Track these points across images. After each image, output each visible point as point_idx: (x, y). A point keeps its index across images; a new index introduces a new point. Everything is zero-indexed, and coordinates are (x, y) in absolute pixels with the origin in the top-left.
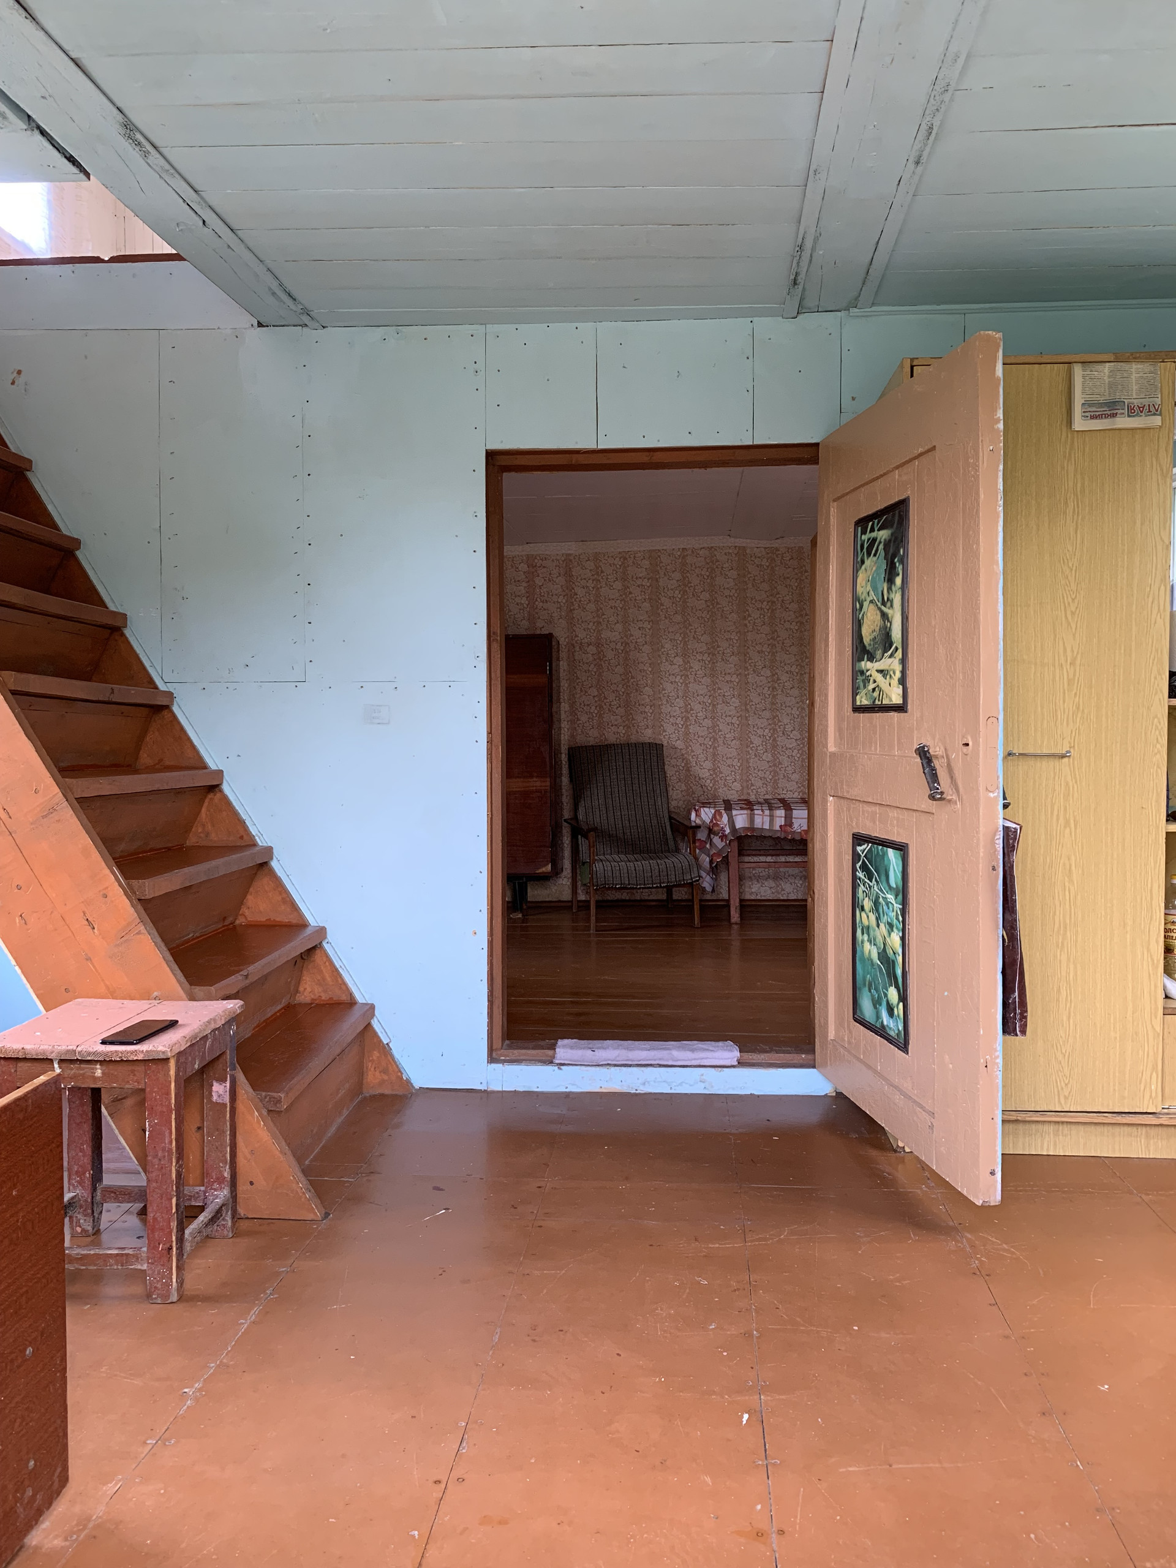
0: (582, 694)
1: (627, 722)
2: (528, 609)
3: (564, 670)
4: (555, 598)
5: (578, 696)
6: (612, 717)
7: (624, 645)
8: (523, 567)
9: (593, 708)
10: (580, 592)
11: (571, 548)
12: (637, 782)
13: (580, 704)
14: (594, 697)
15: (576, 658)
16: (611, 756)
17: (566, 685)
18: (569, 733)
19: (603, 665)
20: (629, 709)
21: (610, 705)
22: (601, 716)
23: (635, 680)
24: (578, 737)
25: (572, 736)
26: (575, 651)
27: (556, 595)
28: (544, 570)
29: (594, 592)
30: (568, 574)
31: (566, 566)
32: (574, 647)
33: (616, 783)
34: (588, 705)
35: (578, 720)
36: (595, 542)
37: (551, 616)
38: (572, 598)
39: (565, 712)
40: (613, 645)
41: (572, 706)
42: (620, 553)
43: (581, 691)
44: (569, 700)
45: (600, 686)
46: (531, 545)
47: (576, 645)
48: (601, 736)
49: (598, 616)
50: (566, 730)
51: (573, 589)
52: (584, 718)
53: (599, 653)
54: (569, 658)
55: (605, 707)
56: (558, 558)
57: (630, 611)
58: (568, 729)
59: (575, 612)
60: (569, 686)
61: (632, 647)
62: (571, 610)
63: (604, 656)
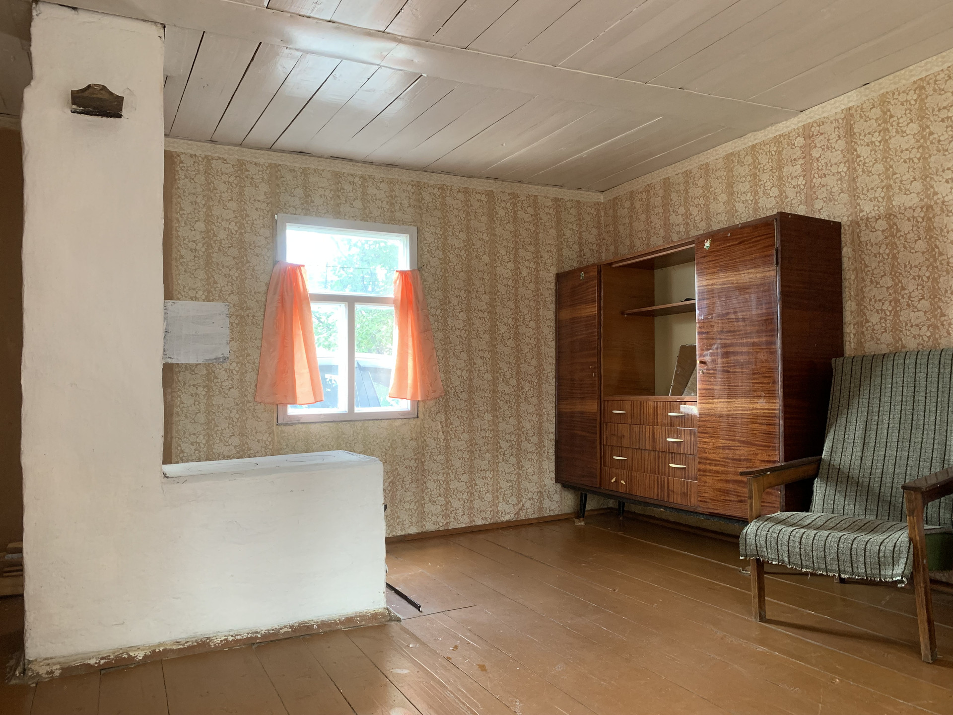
0: (873, 286)
1: (933, 320)
2: (805, 190)
3: (849, 258)
4: (834, 169)
5: (867, 290)
6: (912, 314)
7: (924, 209)
8: (800, 141)
9: (887, 303)
10: (864, 151)
11: (851, 99)
13: (870, 300)
14: (888, 288)
15: (862, 239)
17: (853, 277)
18: (856, 340)
19: (898, 242)
20: (936, 300)
21: (910, 297)
22: (896, 315)
23: (945, 257)
24: (867, 345)
25: (860, 343)
26: (860, 231)
27: (836, 164)
28: (822, 137)
29: (881, 147)
30: (850, 134)
31: (847, 124)
32: (859, 226)
34: (880, 300)
35: (867, 321)
36: (880, 81)
37: (831, 192)
38: (853, 162)
39: (852, 312)
40: (909, 213)
41: (859, 304)
42: (915, 82)
43: (871, 282)
44: (857, 295)
45: (896, 272)
46: (807, 112)
47: (861, 222)
48: (897, 342)
49: (888, 178)
50: (852, 336)
51: (856, 150)
52: (874, 319)
53: (891, 227)
54: (853, 241)
55: (902, 300)
56: (837, 117)
57: (933, 159)
58: (854, 335)
59: (859, 179)
60: (856, 277)
61: (937, 210)
62: (854, 179)
63: (898, 230)
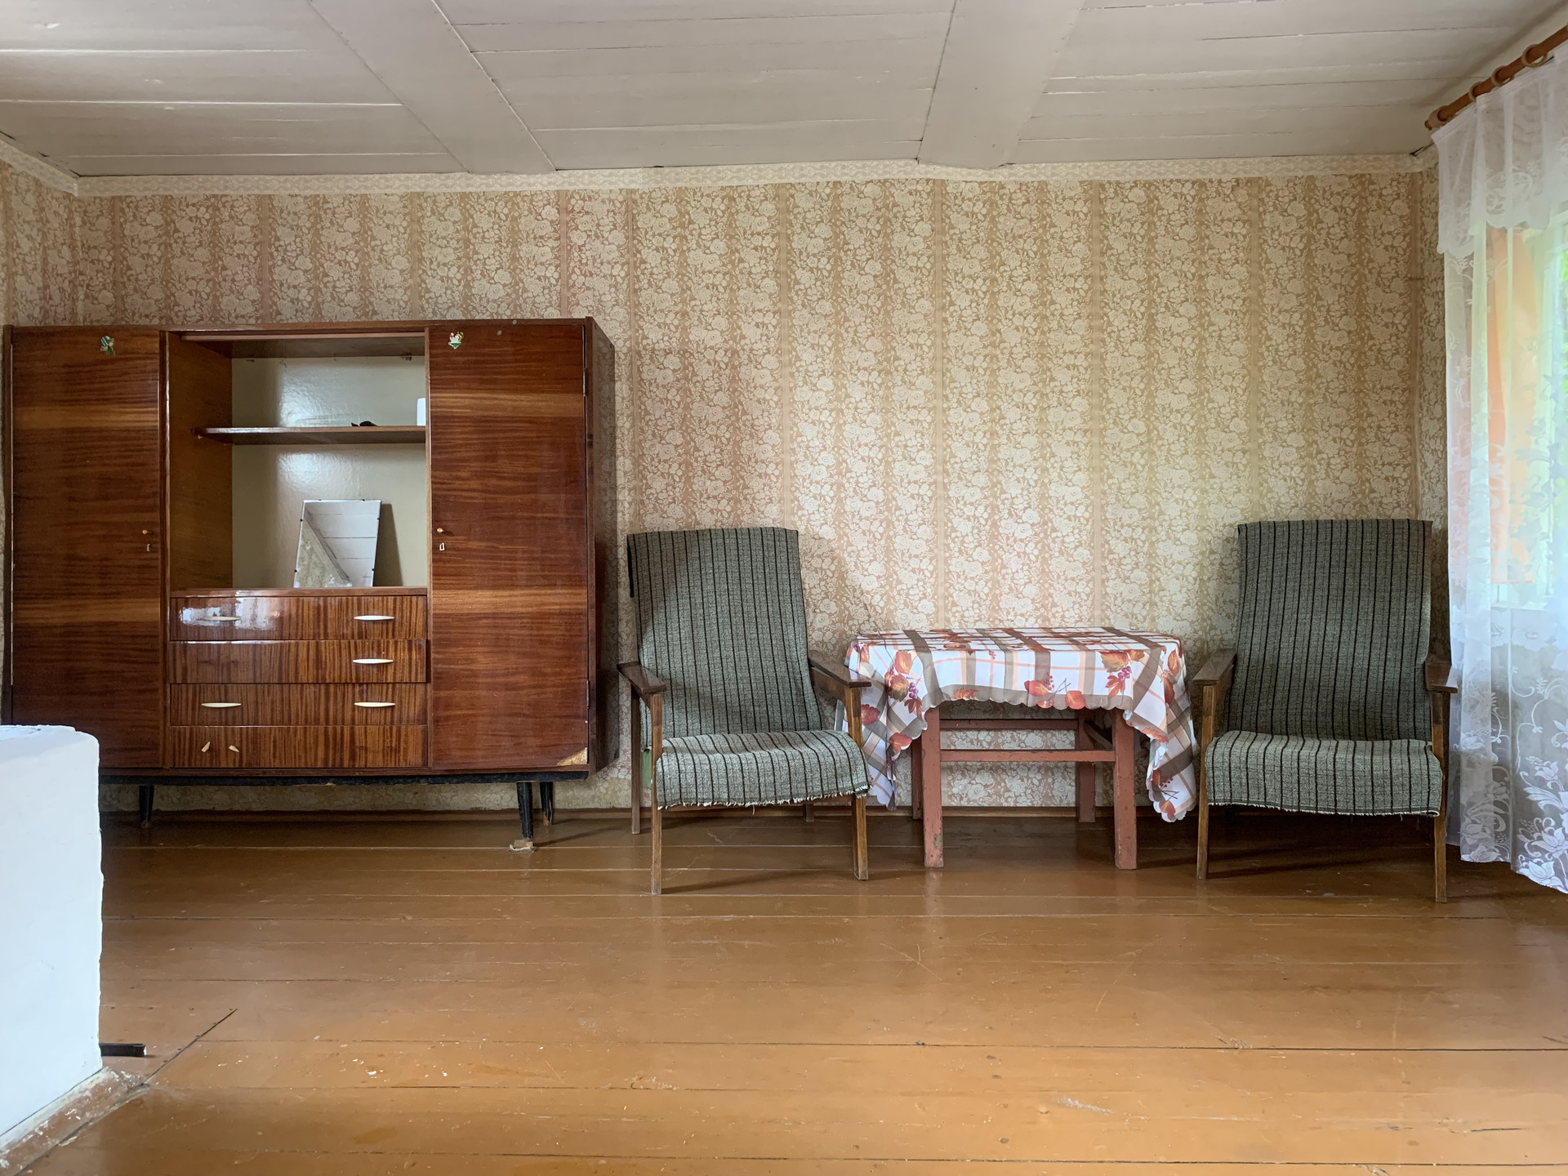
0: (655, 441)
1: (734, 492)
2: (558, 288)
3: (623, 398)
4: (606, 269)
5: (648, 444)
6: (708, 483)
7: (729, 354)
8: (550, 212)
9: (675, 466)
10: (652, 258)
11: (636, 179)
12: (750, 596)
13: (652, 459)
14: (676, 446)
15: (644, 376)
16: (705, 551)
17: (627, 425)
18: (632, 511)
19: (693, 389)
20: (738, 468)
21: (705, 461)
22: (688, 481)
23: (749, 417)
24: (648, 519)
25: (638, 515)
26: (642, 364)
27: (609, 263)
28: (586, 218)
29: (676, 258)
30: (631, 225)
31: (627, 211)
32: (641, 357)
33: (712, 599)
34: (666, 461)
35: (649, 487)
36: (679, 169)
37: (600, 301)
38: (636, 268)
39: (625, 473)
40: (709, 354)
41: (636, 463)
42: (723, 189)
43: (654, 435)
44: (633, 451)
45: (688, 427)
46: (565, 174)
47: (643, 352)
48: (689, 516)
49: (683, 301)
50: (627, 505)
51: (639, 252)
52: (658, 484)
53: (686, 368)
54: (631, 376)
55: (695, 464)
56: (613, 196)
57: (741, 293)
58: (630, 504)
59: (643, 293)
60: (633, 426)
61: (744, 358)
62: (636, 291)
63: (695, 374)
